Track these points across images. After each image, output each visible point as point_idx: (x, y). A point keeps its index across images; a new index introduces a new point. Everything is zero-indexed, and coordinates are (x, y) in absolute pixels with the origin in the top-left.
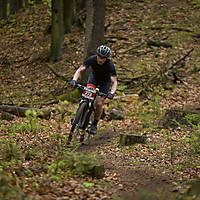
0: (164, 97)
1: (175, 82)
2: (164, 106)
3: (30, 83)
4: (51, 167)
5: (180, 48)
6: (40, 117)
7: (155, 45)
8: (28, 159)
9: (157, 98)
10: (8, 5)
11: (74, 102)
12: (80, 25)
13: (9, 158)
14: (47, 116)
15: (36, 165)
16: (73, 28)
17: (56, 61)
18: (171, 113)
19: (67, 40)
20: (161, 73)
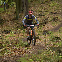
0: (43, 27)
1: (45, 24)
2: (43, 30)
3: (11, 25)
4: (17, 45)
5: (46, 16)
6: (14, 33)
7: (40, 15)
8: (11, 43)
9: (41, 28)
10: (6, 7)
11: (22, 29)
12: (23, 11)
13: (7, 43)
14: (15, 33)
15: (13, 45)
16: (21, 12)
17: (17, 20)
18: (45, 31)
19: (20, 15)
20: (42, 22)
